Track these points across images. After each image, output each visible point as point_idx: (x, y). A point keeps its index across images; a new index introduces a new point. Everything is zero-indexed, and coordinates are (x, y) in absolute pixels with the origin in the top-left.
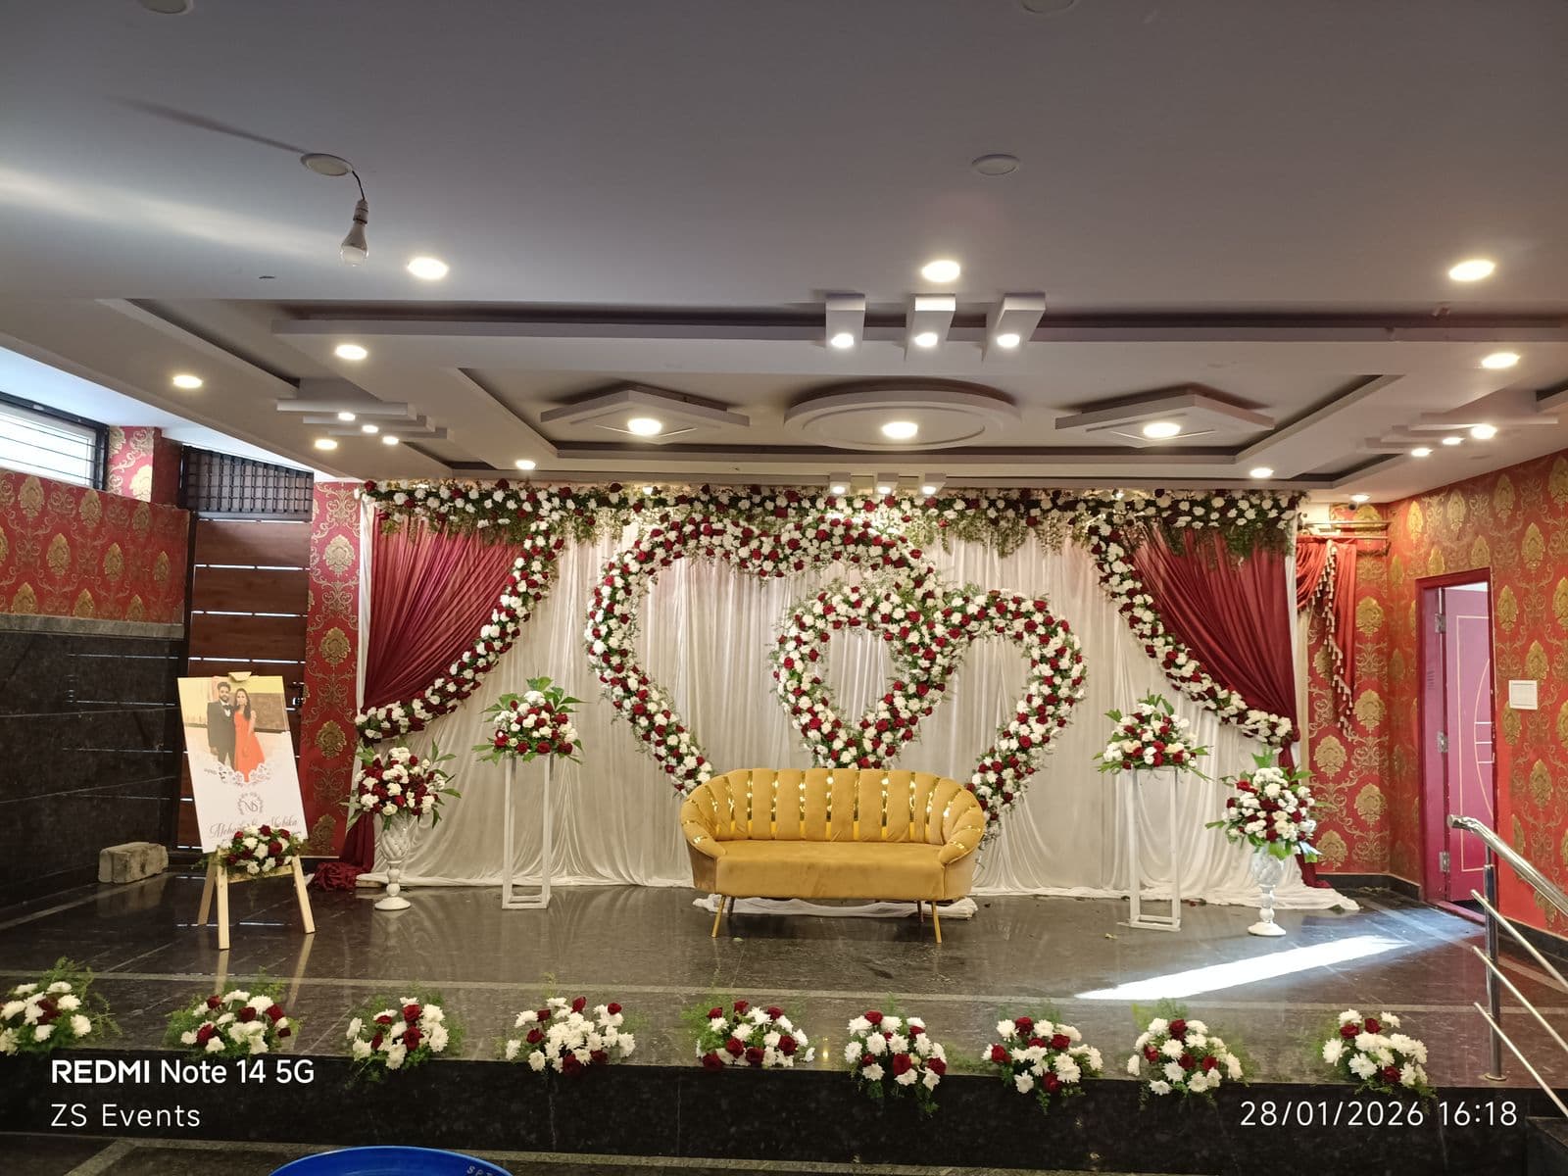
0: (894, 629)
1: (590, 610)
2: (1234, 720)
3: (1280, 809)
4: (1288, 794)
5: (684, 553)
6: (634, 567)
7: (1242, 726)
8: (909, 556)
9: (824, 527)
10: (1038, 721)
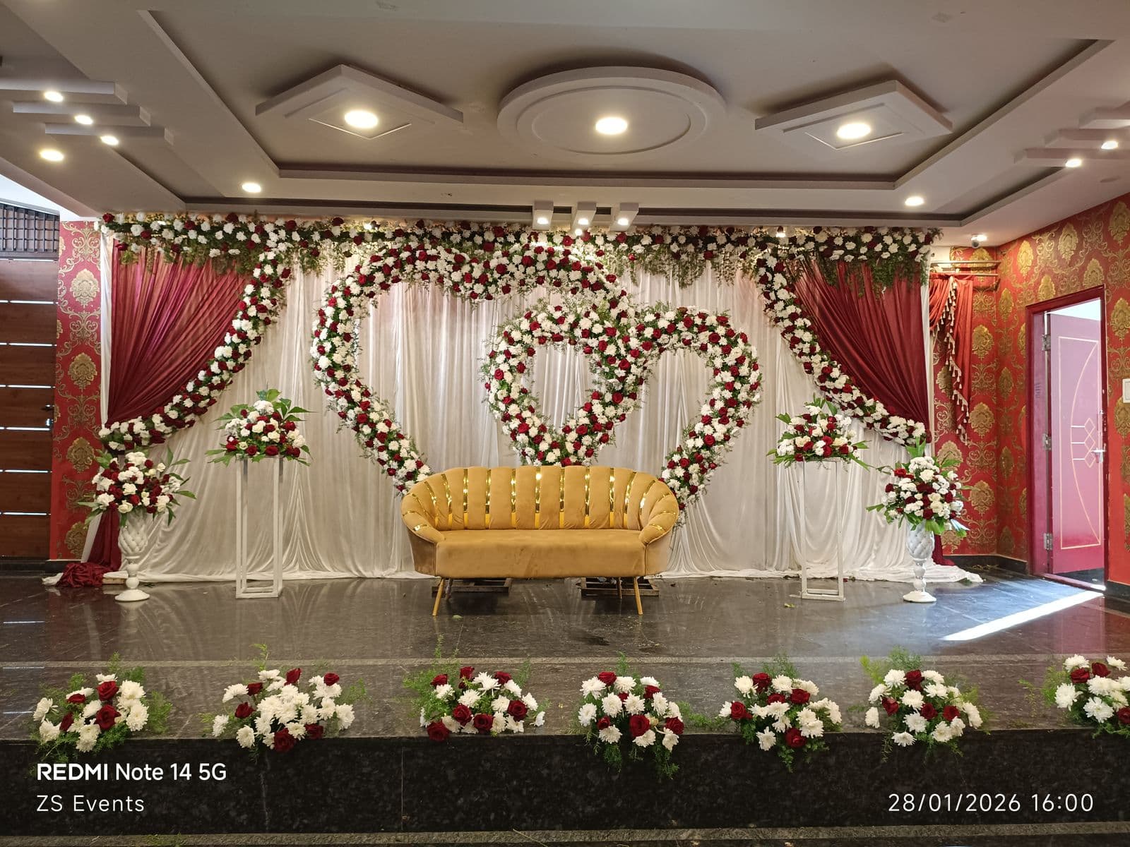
0: (593, 343)
1: (315, 329)
2: (877, 425)
3: (934, 491)
4: (940, 478)
5: (400, 277)
6: (355, 289)
7: (885, 430)
8: (605, 280)
9: (530, 253)
10: (720, 422)
